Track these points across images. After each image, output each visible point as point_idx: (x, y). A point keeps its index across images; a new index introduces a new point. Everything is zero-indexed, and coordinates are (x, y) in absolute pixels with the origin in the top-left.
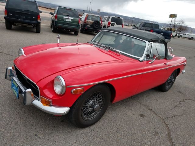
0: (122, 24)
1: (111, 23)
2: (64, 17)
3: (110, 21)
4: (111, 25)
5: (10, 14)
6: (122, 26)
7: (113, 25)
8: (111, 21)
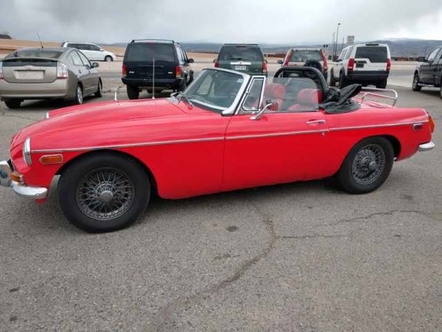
0: (385, 60)
1: (355, 62)
2: (232, 63)
3: (354, 57)
4: (355, 65)
5: (130, 72)
6: (386, 64)
7: (361, 64)
8: (356, 57)
